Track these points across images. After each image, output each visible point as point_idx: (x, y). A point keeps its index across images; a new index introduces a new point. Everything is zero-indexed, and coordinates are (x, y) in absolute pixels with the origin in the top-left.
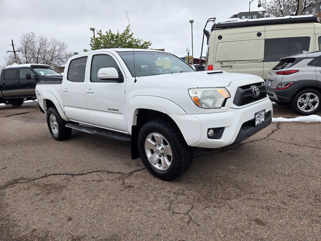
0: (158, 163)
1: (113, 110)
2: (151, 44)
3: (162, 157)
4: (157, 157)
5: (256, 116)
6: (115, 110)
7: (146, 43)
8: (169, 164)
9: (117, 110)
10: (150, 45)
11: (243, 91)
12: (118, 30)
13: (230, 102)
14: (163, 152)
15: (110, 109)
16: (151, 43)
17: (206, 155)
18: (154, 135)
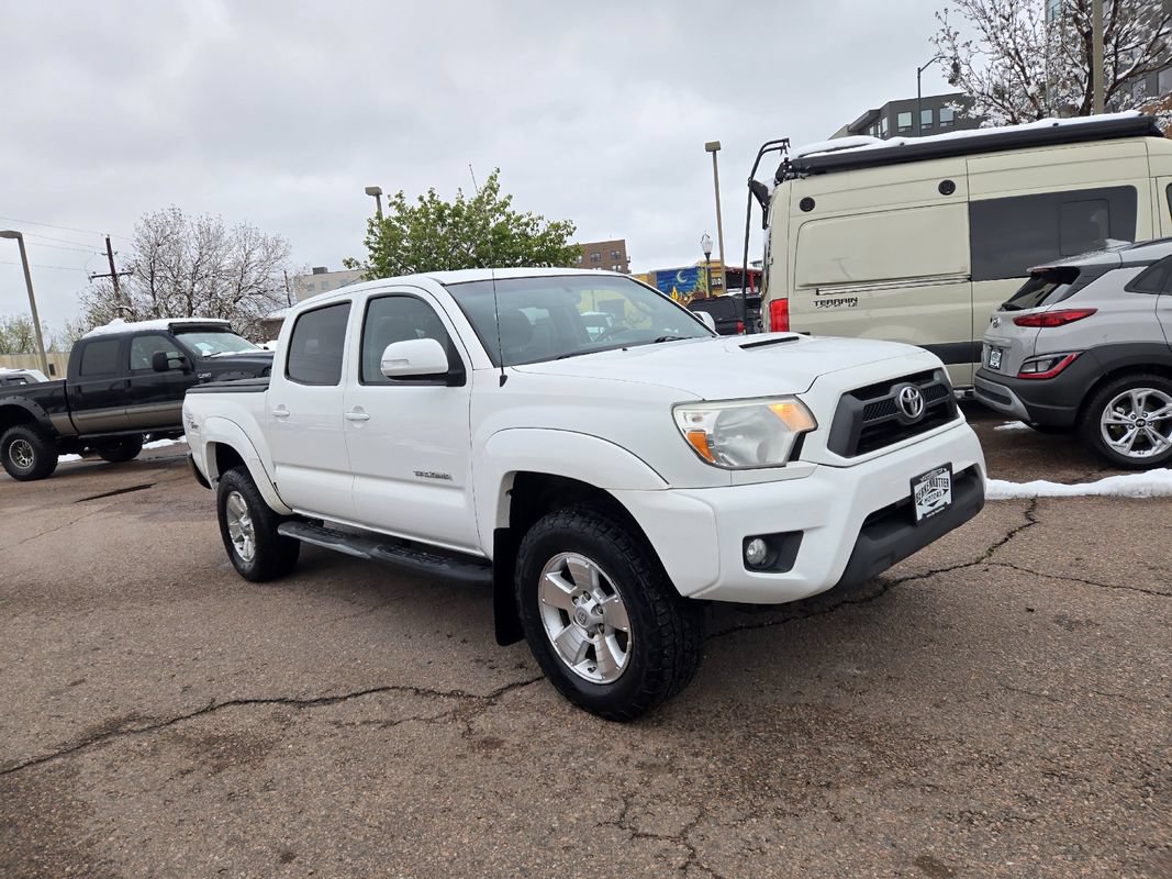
0: (587, 657)
1: (434, 475)
2: (575, 229)
3: (596, 637)
4: (580, 635)
5: (918, 489)
6: (438, 477)
7: (556, 227)
8: (620, 660)
9: (446, 477)
10: (571, 234)
11: (861, 404)
12: (460, 190)
13: (816, 445)
14: (598, 618)
15: (421, 474)
16: (573, 226)
17: (761, 626)
18: (568, 561)
